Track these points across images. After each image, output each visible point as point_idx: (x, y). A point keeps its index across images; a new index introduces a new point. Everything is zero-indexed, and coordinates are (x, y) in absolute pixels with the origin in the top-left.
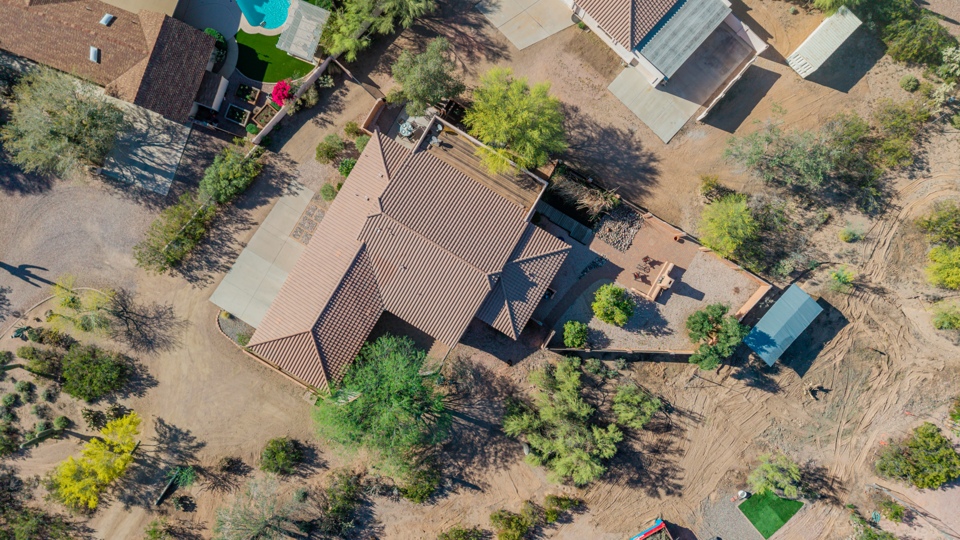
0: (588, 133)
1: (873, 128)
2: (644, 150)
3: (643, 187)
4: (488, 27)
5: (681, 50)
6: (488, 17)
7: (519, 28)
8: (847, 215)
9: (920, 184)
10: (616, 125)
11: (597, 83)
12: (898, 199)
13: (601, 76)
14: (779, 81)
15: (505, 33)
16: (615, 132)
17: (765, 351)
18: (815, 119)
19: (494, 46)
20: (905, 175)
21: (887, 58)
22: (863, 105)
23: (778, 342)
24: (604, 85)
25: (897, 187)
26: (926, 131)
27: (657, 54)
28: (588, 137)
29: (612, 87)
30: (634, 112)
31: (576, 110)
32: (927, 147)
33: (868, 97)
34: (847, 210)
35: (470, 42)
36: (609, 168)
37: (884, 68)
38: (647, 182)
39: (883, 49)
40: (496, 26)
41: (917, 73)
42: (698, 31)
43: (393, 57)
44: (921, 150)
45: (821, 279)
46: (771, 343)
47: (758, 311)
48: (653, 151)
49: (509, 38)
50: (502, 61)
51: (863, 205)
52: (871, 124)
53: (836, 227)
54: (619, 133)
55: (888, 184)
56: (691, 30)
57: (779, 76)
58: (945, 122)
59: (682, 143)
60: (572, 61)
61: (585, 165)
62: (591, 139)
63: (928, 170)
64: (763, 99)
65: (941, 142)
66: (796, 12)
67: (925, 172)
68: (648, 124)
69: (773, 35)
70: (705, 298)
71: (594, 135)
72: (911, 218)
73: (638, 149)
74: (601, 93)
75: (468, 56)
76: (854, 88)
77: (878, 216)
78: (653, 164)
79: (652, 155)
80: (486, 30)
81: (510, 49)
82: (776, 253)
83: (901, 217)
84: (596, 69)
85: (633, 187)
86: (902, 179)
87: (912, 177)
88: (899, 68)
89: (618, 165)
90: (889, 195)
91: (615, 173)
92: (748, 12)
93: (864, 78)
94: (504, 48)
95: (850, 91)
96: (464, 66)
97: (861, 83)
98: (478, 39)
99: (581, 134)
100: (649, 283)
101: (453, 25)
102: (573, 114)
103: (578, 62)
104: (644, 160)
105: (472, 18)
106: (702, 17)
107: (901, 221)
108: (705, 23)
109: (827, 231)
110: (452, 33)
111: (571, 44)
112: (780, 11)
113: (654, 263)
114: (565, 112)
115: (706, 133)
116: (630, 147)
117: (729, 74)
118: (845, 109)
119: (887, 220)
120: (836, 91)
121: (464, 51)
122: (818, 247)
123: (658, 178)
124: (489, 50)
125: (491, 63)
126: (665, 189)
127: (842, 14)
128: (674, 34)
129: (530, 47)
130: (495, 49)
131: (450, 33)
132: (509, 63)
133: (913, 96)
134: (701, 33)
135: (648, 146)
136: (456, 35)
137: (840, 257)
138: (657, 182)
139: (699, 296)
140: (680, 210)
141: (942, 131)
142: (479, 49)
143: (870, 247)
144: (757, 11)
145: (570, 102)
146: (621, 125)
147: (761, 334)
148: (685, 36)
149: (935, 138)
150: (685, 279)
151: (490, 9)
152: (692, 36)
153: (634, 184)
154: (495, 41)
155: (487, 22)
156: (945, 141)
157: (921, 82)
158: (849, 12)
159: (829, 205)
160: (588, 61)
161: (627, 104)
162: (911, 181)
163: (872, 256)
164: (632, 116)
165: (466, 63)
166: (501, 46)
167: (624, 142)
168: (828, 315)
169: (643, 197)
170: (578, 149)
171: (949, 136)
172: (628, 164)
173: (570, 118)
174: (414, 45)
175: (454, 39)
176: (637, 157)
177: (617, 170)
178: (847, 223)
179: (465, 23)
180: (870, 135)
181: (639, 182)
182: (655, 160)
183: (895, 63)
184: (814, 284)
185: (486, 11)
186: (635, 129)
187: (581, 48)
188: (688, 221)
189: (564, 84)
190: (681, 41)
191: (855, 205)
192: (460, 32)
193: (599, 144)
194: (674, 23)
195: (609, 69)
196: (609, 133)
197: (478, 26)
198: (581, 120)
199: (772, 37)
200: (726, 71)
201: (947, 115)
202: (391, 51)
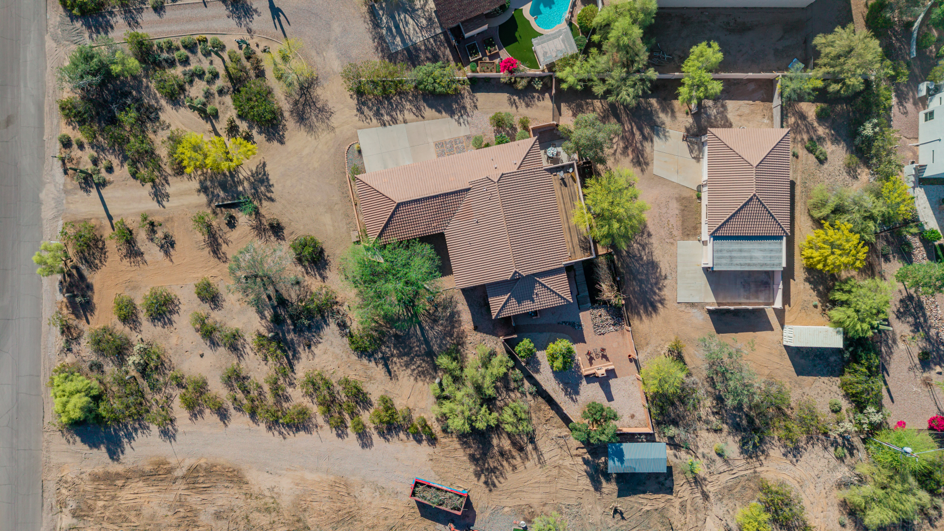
0: (643, 253)
1: (792, 409)
2: (662, 293)
3: (642, 311)
4: (650, 144)
5: (736, 262)
6: (655, 139)
7: (665, 162)
8: (730, 439)
9: (785, 463)
10: (662, 265)
11: (675, 233)
12: (765, 459)
13: (680, 231)
14: (769, 332)
15: (655, 157)
16: (657, 268)
17: (614, 461)
18: (767, 372)
19: (642, 157)
20: (783, 450)
21: (838, 380)
22: (799, 391)
23: (625, 464)
24: (677, 238)
25: (771, 452)
26: (818, 440)
27: (721, 251)
28: (641, 256)
29: (681, 243)
30: (678, 268)
31: (649, 235)
32: (809, 448)
33: (806, 390)
34: (733, 436)
35: (632, 142)
36: (634, 283)
37: (831, 384)
38: (646, 311)
39: (841, 373)
40: (655, 148)
41: (845, 404)
42: (754, 262)
43: (585, 107)
44: (805, 446)
45: (682, 457)
46: (621, 460)
47: (631, 438)
48: (667, 298)
49: (655, 161)
50: (638, 169)
51: (744, 443)
52: (793, 405)
53: (718, 439)
54: (659, 270)
55: (768, 445)
56: (751, 258)
57: (772, 330)
58: (832, 445)
59: (686, 311)
60: (674, 208)
61: (623, 268)
62: (641, 258)
63: (797, 461)
64: (751, 333)
65: (819, 453)
66: (816, 306)
67: (794, 460)
68: (678, 282)
69: (792, 306)
70: (612, 403)
71: (645, 258)
72: (762, 476)
73: (660, 289)
74: (672, 240)
75: (623, 148)
76: (804, 377)
77: (746, 456)
78: (659, 305)
79: (664, 299)
80: (647, 145)
81: (649, 168)
82: (674, 419)
83: (758, 470)
84: (682, 225)
85: (636, 306)
86: (779, 451)
87: (785, 455)
88: (838, 392)
89: (640, 287)
90: (763, 452)
91: (634, 289)
92: (791, 280)
93: (814, 378)
94: (647, 164)
95: (800, 377)
96: (616, 151)
97: (810, 379)
98: (638, 145)
99: (639, 250)
100: (591, 364)
101: (633, 124)
102: (645, 236)
103: (677, 212)
104: (657, 298)
105: (647, 130)
106: (764, 257)
107: (755, 472)
108: (762, 262)
109: (712, 436)
110: (628, 127)
111: (683, 198)
112: (809, 297)
113: (604, 357)
114: (643, 230)
115: (703, 319)
116: (657, 283)
117: (748, 301)
118: (788, 383)
119: (748, 463)
120: (793, 369)
121: (625, 143)
122: (698, 439)
123: (654, 315)
124: (638, 156)
125: (632, 164)
126: (652, 325)
127: (837, 332)
128: (741, 251)
129: (660, 178)
130: (641, 159)
131: (627, 127)
132: (641, 174)
133: (830, 414)
134: (755, 265)
135: (666, 293)
136: (629, 131)
137: (704, 456)
138: (652, 317)
139: (610, 398)
140: (647, 344)
141: (826, 448)
142: (633, 151)
143: (725, 468)
144: (796, 284)
145: (651, 228)
146: (664, 267)
147: (622, 450)
148: (745, 257)
149: (818, 448)
150: (612, 382)
151: (661, 136)
152: (748, 261)
153: (638, 305)
154: (646, 155)
155: (652, 141)
156: (822, 455)
157: (842, 411)
158: (842, 335)
159: (727, 424)
160: (683, 217)
161: (679, 260)
162: (782, 457)
163: (720, 473)
164: (675, 269)
165: (619, 151)
166: (646, 161)
167: (657, 278)
168: (666, 479)
169: (636, 317)
170: (628, 256)
171: (827, 455)
172: (646, 292)
173: (642, 236)
174: (602, 113)
175: (626, 131)
176: (655, 293)
177: (637, 289)
178: (726, 443)
179: (641, 129)
180: (786, 410)
181: (642, 307)
182: (662, 304)
183: (839, 387)
184: (676, 456)
185: (658, 135)
186: (669, 277)
187: (686, 207)
188: (646, 354)
189: (657, 215)
190: (741, 257)
191: (740, 438)
192: (633, 131)
193: (642, 266)
194: (746, 245)
195: (689, 233)
196: (653, 265)
197: (645, 138)
198: (646, 244)
199: (790, 306)
200: (748, 298)
201: (837, 442)
202: (587, 103)
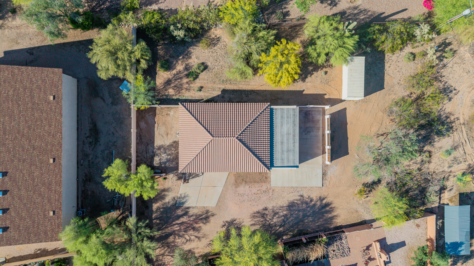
0: (281, 214)
1: (411, 94)
2: (315, 199)
3: (330, 215)
4: (191, 209)
5: (292, 147)
6: (186, 205)
7: (205, 197)
8: (437, 144)
9: (456, 99)
10: (291, 199)
11: (264, 188)
12: (453, 115)
13: (263, 184)
14: (347, 111)
15: (202, 205)
16: (294, 203)
17: (461, 250)
18: (381, 114)
19: (202, 216)
20: (446, 101)
21: (388, 55)
22: (397, 87)
23: (463, 240)
24: (269, 187)
25: (448, 110)
26: (438, 73)
27: (282, 159)
28: (283, 216)
29: (273, 184)
30: (294, 186)
31: (266, 209)
32: (445, 79)
33: (395, 81)
34: (434, 142)
35: (189, 224)
36: (306, 221)
37: (390, 61)
38: (330, 212)
39: (382, 53)
40: (194, 205)
41: (408, 49)
42: (292, 132)
43: (160, 262)
44: (443, 83)
45: (452, 184)
46: (461, 244)
47: (440, 231)
48: (319, 195)
49: (205, 206)
50: (212, 219)
51: (439, 133)
52: (408, 93)
53: (437, 154)
54: (296, 201)
55: (442, 113)
56: (288, 134)
57: (345, 109)
58: (442, 60)
59: (329, 180)
60: (243, 189)
61: (294, 230)
62: (285, 216)
63: (455, 90)
64: (348, 126)
65: (449, 71)
66: (326, 73)
67: (454, 92)
68: (305, 186)
69: (325, 93)
70: (406, 243)
71: (285, 213)
72: (467, 118)
73: (311, 201)
74: (271, 191)
75: (194, 230)
76: (385, 83)
77: (451, 131)
78: (324, 202)
79: (320, 198)
80: (191, 212)
81: (210, 210)
82: (420, 191)
83: (462, 122)
84: (258, 182)
85: (325, 220)
86: (447, 105)
87: (450, 99)
88: (398, 55)
89: (309, 216)
90: (447, 117)
91: (311, 221)
92: (304, 93)
93: (386, 75)
94: (207, 212)
95: (385, 86)
96: (196, 237)
97: (386, 78)
98: (192, 219)
99: (278, 217)
100: (374, 259)
101: (174, 223)
102: (266, 212)
103: (247, 187)
104: (319, 203)
105: (179, 212)
106: (288, 123)
107: (464, 124)
108: (292, 125)
109: (434, 159)
110: (177, 227)
111: (236, 182)
112: (318, 79)
113: (368, 248)
114: (262, 214)
115: (336, 165)
116: (306, 203)
117: (321, 129)
118: (390, 97)
119: (456, 129)
120: (378, 92)
121: (190, 230)
122: (437, 172)
123: (333, 206)
124: (201, 219)
125: (207, 224)
126: (341, 207)
127: (352, 61)
128: (282, 143)
129: (219, 201)
130: (204, 216)
132: (216, 217)
133: (416, 62)
135: (315, 196)
136: (180, 226)
137: (450, 167)
139: (402, 244)
140: (357, 211)
141: (445, 66)
142: (196, 223)
143: (461, 149)
144: (307, 89)
145: (260, 208)
146: (293, 197)
147: (452, 243)
148: (288, 140)
149: (444, 72)
150: (389, 242)
151: (184, 200)
153: (325, 218)
154: (200, 213)
155: (188, 208)
156: (450, 69)
157: (414, 52)
158: (354, 57)
159: (424, 147)
160: (251, 182)
161: (287, 186)
162: (452, 102)
163: (465, 153)
164: (295, 189)
165: (196, 234)
166: (205, 212)
167: (302, 203)
168: (470, 198)
169: (334, 220)
170: (283, 226)
171: (450, 65)
172: (313, 212)
173: (267, 215)
174: (164, 248)
175: (180, 229)
176: (314, 205)
177: (311, 219)
178: (441, 148)
179: (179, 217)
180: (412, 98)
181: (326, 215)
182: (324, 199)
183: (394, 54)
184: (451, 190)
185: (183, 203)
186: (301, 193)
187: (243, 180)
188: (365, 213)
189: (250, 203)
191: (436, 137)
192: (180, 223)
193: (292, 215)
195: (264, 177)
196: (291, 206)
197: (186, 214)
198: (273, 211)
200: (318, 129)
201: (440, 56)
202: (157, 260)
